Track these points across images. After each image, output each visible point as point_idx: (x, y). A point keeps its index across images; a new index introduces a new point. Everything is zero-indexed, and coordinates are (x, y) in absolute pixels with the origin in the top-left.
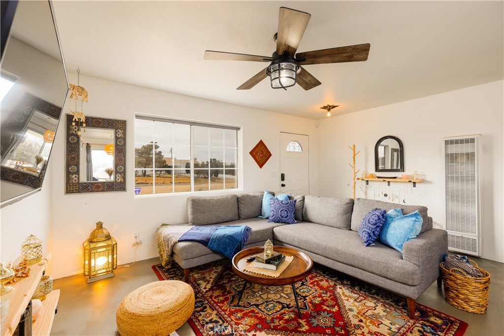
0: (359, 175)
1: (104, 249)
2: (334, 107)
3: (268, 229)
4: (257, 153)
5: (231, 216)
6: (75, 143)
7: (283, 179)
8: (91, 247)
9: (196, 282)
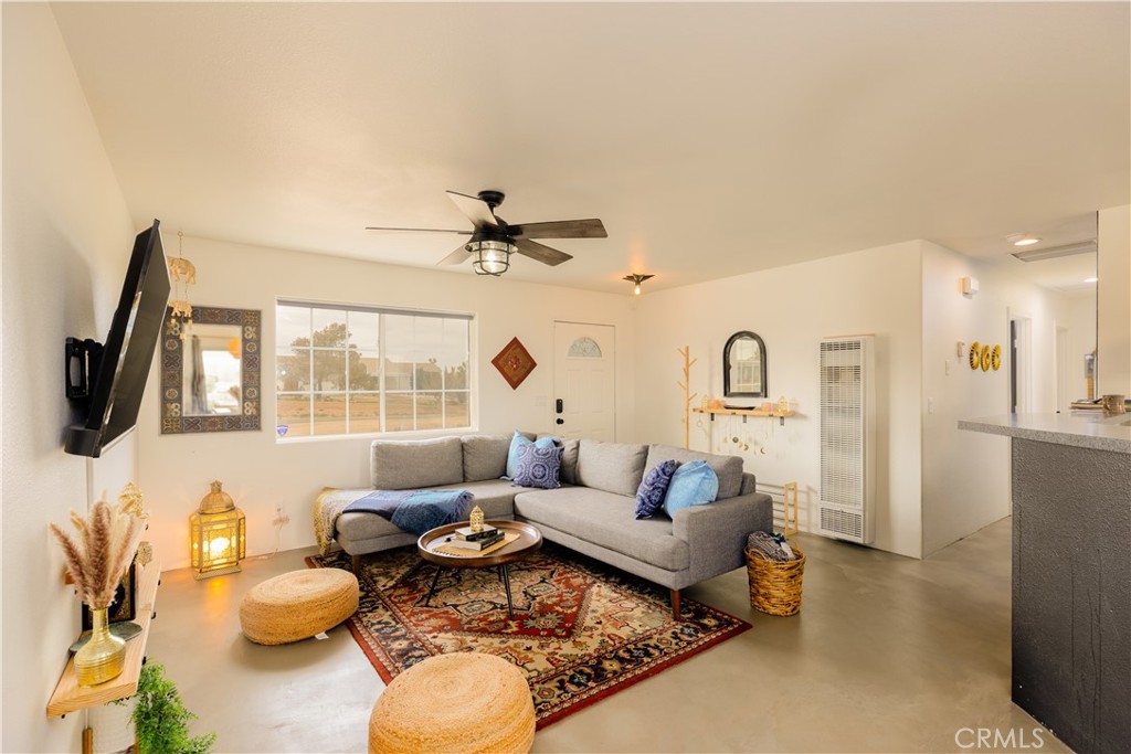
0: (698, 403)
1: (224, 526)
2: (646, 277)
3: (504, 497)
4: (506, 361)
5: (446, 475)
6: (175, 351)
7: (559, 410)
8: (203, 521)
9: (372, 578)
